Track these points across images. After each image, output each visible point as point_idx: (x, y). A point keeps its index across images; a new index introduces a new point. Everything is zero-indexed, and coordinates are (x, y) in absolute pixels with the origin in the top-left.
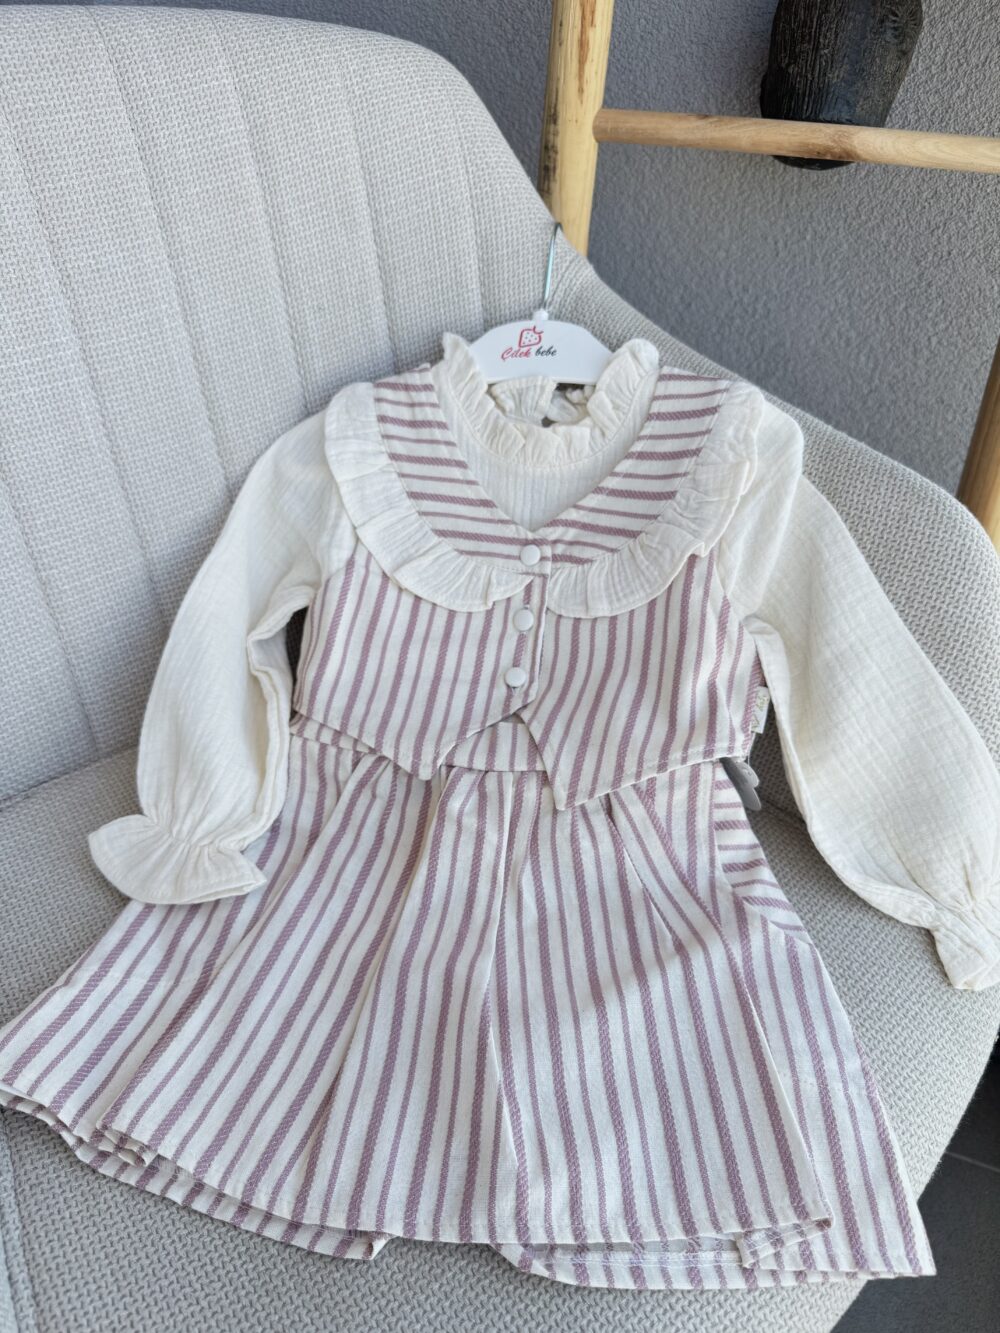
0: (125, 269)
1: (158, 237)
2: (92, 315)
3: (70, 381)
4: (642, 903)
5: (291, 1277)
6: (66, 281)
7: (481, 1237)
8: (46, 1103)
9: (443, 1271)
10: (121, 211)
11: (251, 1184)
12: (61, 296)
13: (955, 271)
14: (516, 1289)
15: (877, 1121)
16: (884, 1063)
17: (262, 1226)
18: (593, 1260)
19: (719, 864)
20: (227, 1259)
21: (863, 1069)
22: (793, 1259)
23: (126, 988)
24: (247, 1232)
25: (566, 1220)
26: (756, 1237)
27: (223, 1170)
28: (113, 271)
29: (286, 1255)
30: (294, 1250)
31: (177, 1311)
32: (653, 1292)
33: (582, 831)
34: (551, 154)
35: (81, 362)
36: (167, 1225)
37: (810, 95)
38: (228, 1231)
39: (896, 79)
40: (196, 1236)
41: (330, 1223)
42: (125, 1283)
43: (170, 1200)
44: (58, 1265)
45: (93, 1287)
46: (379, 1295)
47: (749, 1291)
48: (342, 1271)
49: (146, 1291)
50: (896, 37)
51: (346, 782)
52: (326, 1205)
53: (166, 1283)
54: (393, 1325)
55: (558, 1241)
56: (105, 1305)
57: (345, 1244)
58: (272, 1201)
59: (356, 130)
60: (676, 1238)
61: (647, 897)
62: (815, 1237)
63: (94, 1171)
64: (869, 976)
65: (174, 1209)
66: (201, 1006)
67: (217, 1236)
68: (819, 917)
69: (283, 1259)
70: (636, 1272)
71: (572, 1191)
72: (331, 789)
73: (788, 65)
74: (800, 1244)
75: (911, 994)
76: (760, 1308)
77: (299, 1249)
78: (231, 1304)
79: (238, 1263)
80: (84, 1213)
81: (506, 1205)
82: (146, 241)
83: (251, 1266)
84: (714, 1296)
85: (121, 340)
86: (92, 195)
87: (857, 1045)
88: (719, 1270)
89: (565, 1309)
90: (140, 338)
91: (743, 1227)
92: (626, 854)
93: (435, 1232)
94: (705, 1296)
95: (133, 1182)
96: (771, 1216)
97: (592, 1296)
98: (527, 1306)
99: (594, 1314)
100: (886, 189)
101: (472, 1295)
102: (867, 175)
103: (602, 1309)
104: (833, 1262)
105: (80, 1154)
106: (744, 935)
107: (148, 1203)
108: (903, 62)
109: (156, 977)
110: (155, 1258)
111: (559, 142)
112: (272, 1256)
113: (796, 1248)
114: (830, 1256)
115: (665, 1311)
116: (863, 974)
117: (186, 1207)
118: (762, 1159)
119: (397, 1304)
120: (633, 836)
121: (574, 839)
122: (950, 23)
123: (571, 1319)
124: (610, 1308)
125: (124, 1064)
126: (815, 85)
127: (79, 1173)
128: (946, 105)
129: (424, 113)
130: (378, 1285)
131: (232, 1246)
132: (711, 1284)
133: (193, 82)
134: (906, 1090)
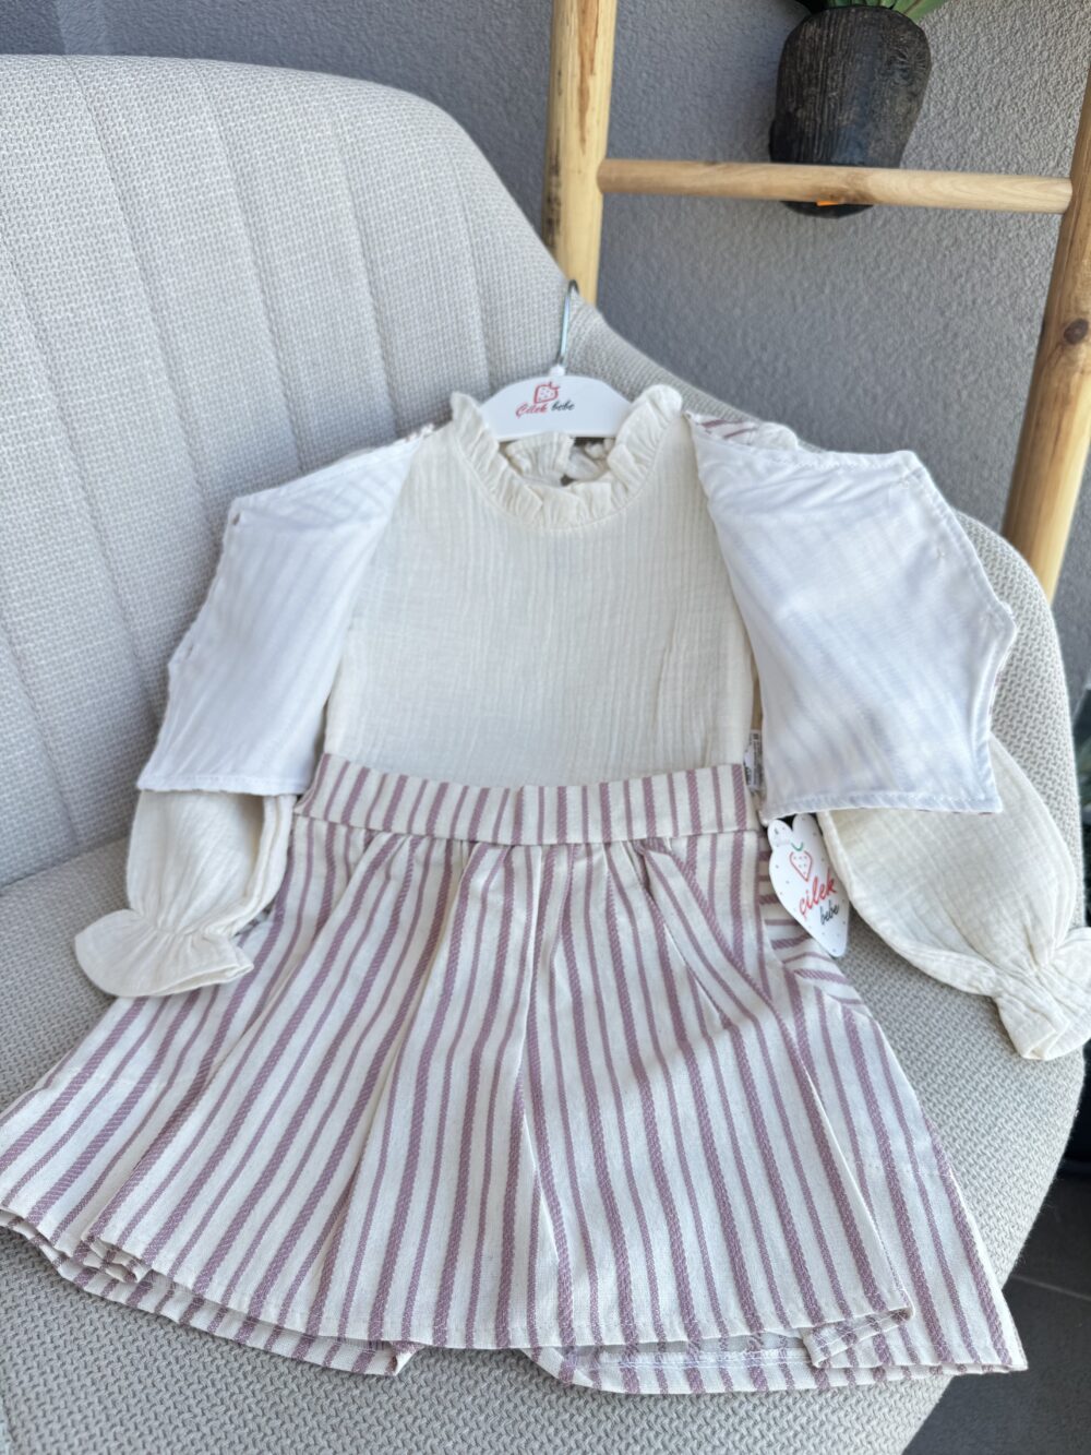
0: (105, 323)
1: (141, 290)
2: (70, 371)
3: (47, 440)
4: (686, 982)
5: (304, 1397)
6: (42, 336)
7: (520, 1341)
8: (24, 1213)
9: (476, 1382)
10: (101, 262)
11: (258, 1296)
12: (37, 351)
13: (981, 320)
14: (558, 1398)
15: (952, 1203)
16: (954, 1140)
17: (270, 1342)
18: (643, 1362)
19: (767, 940)
20: (231, 1380)
21: (934, 1148)
22: (867, 1354)
23: (113, 1090)
24: (253, 1349)
25: (615, 1317)
26: (826, 1333)
27: (226, 1282)
28: (92, 324)
29: (298, 1373)
30: (307, 1367)
31: (175, 1439)
32: (713, 1396)
33: (618, 906)
34: (555, 206)
35: (59, 421)
36: (161, 1346)
37: (820, 138)
38: (231, 1350)
39: (908, 122)
40: (196, 1356)
41: (349, 1334)
42: (115, 1411)
43: (165, 1318)
44: (38, 1394)
45: (78, 1417)
46: (404, 1412)
47: (820, 1393)
48: (361, 1387)
49: (139, 1419)
50: (905, 78)
51: (356, 864)
52: (345, 1315)
53: (162, 1408)
54: (421, 1444)
55: (607, 1342)
56: (91, 1437)
57: (365, 1358)
58: (283, 1314)
59: (349, 179)
60: (738, 1334)
61: (691, 976)
62: (891, 1329)
63: (79, 1290)
64: (934, 1048)
65: (169, 1328)
66: (198, 1108)
67: (219, 1356)
68: (876, 988)
69: (294, 1378)
70: (692, 1375)
71: (620, 1286)
72: (340, 872)
73: (796, 110)
74: (874, 1338)
75: (981, 1065)
76: (833, 1412)
77: (312, 1365)
78: (236, 1429)
79: (244, 1384)
80: (67, 1337)
81: (547, 1305)
82: (128, 293)
83: (259, 1386)
84: (781, 1399)
85: (101, 397)
86: (70, 246)
87: (926, 1121)
88: (785, 1369)
89: (615, 1418)
90: (122, 395)
91: (813, 1322)
92: (666, 930)
93: (469, 1338)
94: (771, 1399)
95: (122, 1300)
96: (844, 1309)
97: (645, 1402)
98: (572, 1416)
99: (648, 1422)
100: (905, 238)
101: (510, 1406)
102: (884, 225)
103: (657, 1417)
104: (913, 1356)
105: (62, 1270)
106: (797, 1009)
107: (140, 1322)
108: (914, 104)
109: (146, 1079)
110: (149, 1381)
111: (561, 193)
112: (281, 1375)
113: (870, 1343)
114: (908, 1349)
115: (728, 1417)
116: (927, 1046)
117: (184, 1325)
118: (830, 1248)
119: (425, 1420)
120: (673, 911)
121: (610, 915)
122: (960, 68)
123: (622, 1428)
124: (665, 1415)
125: (111, 1173)
126: (824, 129)
127: (61, 1293)
128: (961, 150)
129: (419, 161)
130: (403, 1401)
131: (236, 1365)
132: (777, 1384)
133: (176, 130)
134: (981, 1168)
